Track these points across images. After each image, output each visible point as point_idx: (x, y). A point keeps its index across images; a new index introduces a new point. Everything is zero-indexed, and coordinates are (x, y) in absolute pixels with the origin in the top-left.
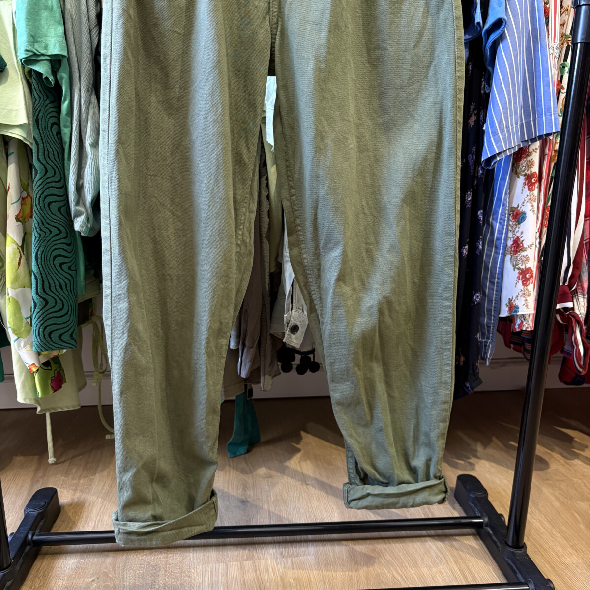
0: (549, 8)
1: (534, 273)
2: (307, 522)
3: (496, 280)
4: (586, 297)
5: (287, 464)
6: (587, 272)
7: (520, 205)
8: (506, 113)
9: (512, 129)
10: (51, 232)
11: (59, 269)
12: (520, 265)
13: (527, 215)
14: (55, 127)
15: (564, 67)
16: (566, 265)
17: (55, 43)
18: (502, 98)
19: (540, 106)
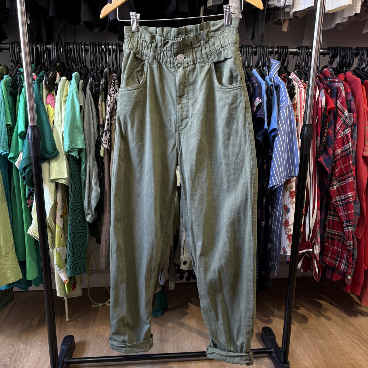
0: (298, 119)
2: (191, 352)
3: (278, 237)
4: (319, 245)
5: (182, 321)
6: (319, 234)
7: (288, 205)
8: (279, 167)
9: (282, 173)
10: (76, 222)
11: (79, 238)
12: (288, 232)
13: (291, 210)
14: (79, 176)
16: (309, 232)
17: (80, 143)
18: (277, 161)
19: (294, 163)
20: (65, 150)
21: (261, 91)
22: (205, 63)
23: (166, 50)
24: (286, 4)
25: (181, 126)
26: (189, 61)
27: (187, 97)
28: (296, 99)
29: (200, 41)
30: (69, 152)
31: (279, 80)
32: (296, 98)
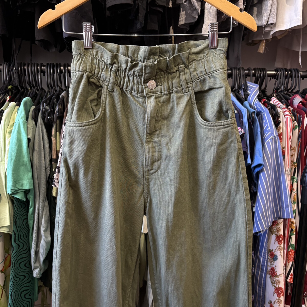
0: (285, 151)
1: (283, 289)
3: (262, 286)
7: (274, 250)
8: (265, 209)
9: (269, 214)
10: (20, 279)
11: (24, 298)
12: (275, 285)
13: (278, 257)
14: (25, 220)
15: (294, 179)
17: (27, 183)
18: (263, 201)
19: (282, 203)
20: (8, 192)
21: (242, 120)
22: (184, 93)
23: (133, 75)
24: (269, 23)
25: (152, 170)
26: (163, 90)
27: (159, 134)
28: (282, 129)
29: (178, 65)
30: (12, 194)
31: (261, 106)
32: (282, 127)
